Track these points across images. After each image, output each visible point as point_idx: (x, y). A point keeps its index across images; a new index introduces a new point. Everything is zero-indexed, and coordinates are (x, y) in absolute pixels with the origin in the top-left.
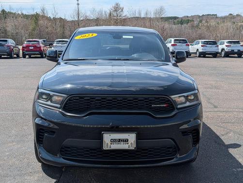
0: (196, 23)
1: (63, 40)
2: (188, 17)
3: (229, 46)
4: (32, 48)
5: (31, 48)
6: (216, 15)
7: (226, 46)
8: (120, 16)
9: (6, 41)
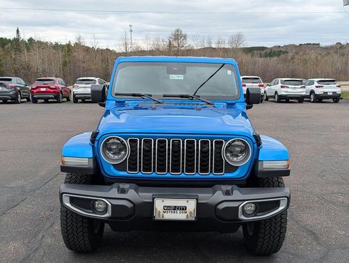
0: (290, 55)
1: (88, 78)
2: (280, 47)
3: (320, 87)
4: (44, 89)
5: (42, 89)
6: (318, 44)
7: (317, 87)
8: (183, 46)
9: (10, 80)
